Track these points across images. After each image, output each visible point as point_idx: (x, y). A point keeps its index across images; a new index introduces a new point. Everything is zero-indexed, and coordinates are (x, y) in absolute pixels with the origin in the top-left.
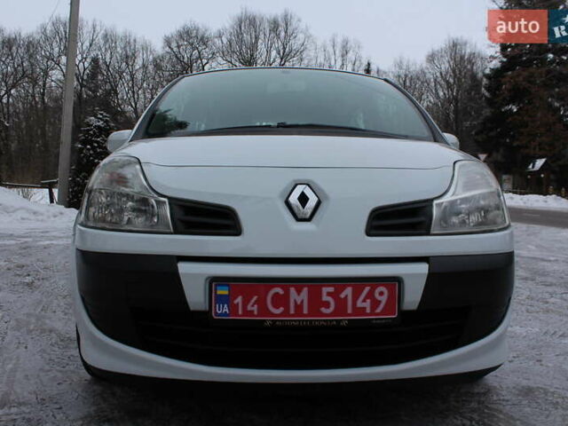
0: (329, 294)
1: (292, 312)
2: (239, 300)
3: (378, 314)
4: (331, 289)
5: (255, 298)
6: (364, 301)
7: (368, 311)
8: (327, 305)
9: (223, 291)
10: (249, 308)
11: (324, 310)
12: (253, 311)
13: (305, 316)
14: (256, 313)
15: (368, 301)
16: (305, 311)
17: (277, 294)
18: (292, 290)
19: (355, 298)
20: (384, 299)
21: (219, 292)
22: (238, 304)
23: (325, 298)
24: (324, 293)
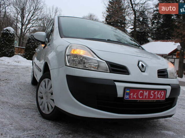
0: (153, 93)
1: (144, 98)
2: (132, 94)
3: (161, 99)
4: (153, 92)
5: (136, 93)
6: (159, 95)
7: (160, 98)
8: (152, 96)
9: (128, 91)
10: (134, 97)
11: (151, 98)
12: (135, 97)
13: (147, 99)
14: (136, 98)
15: (160, 95)
16: (147, 98)
17: (141, 92)
18: (145, 92)
19: (158, 94)
20: (163, 95)
21: (127, 92)
22: (131, 95)
23: (152, 94)
24: (152, 93)
